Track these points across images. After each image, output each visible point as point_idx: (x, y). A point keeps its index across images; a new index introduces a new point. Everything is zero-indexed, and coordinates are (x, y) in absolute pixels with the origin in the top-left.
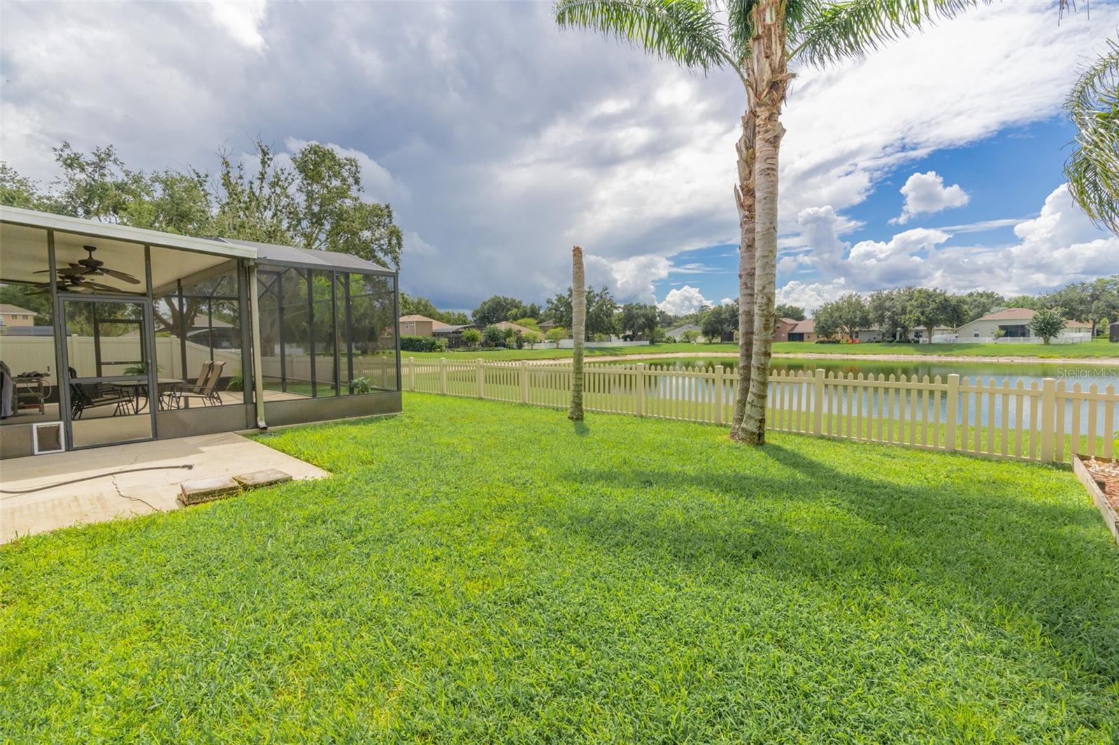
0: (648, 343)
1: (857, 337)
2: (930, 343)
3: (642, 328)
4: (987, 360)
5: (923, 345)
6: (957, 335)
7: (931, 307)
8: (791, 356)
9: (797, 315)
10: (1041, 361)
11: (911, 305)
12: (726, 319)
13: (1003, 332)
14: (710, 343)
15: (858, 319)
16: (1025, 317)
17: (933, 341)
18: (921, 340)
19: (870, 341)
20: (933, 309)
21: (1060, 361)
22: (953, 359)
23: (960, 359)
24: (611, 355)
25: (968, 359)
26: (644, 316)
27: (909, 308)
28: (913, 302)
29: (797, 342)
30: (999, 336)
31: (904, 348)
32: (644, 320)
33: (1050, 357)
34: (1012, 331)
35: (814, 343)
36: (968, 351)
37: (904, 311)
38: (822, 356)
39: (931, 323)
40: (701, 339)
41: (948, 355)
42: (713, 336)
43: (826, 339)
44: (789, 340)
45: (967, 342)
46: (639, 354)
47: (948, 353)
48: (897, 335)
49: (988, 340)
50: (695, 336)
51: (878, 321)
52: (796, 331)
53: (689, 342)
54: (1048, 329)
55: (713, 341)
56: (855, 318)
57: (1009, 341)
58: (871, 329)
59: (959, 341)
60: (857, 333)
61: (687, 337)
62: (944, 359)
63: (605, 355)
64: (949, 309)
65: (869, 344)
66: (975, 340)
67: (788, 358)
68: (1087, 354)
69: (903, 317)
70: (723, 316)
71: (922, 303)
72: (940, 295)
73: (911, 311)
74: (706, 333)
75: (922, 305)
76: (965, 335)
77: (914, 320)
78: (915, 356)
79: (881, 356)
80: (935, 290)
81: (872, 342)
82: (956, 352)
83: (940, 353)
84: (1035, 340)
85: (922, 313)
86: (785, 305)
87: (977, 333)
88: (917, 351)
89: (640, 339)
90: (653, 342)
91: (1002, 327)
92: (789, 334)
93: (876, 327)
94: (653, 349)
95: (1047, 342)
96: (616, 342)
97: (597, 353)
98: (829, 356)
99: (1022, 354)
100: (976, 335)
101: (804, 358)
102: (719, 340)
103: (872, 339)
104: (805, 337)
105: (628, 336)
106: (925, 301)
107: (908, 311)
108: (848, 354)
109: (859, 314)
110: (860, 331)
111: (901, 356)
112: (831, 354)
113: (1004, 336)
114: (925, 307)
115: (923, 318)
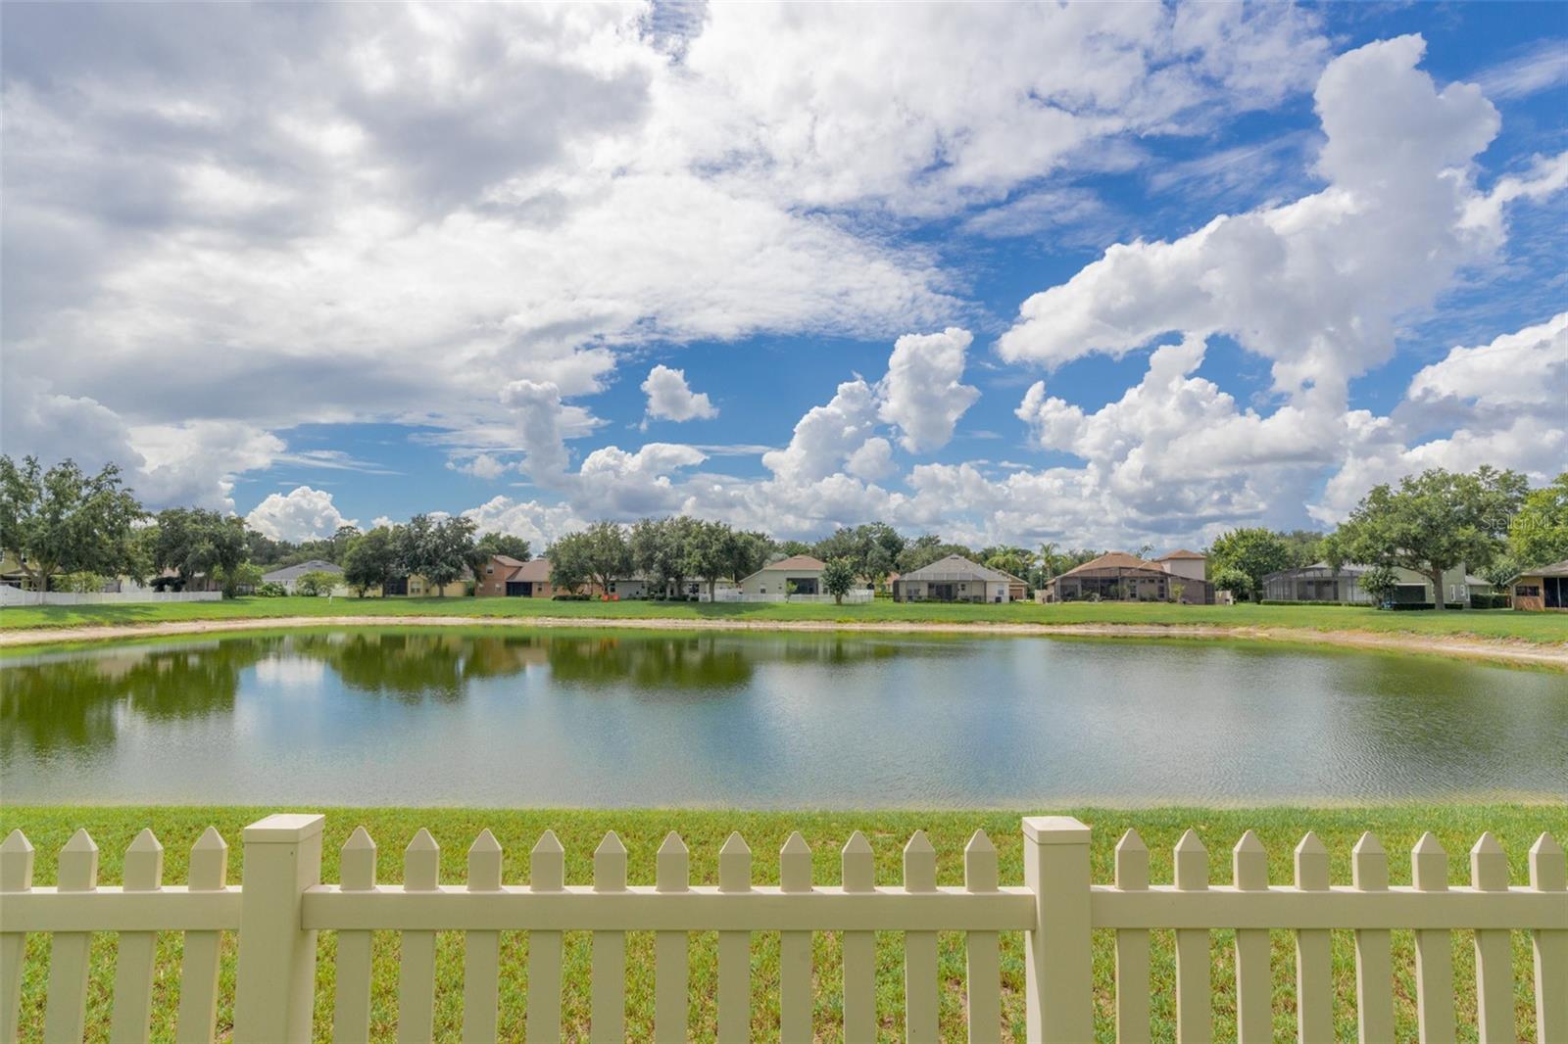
0: (219, 595)
1: (613, 590)
2: (713, 602)
3: (205, 564)
4: (783, 626)
5: (705, 604)
6: (741, 590)
7: (714, 548)
8: (514, 622)
9: (517, 550)
10: (839, 627)
11: (690, 544)
12: (395, 553)
13: (795, 587)
14: (361, 597)
15: (616, 563)
16: (815, 569)
17: (717, 599)
18: (701, 596)
19: (632, 598)
20: (717, 551)
21: (857, 627)
22: (743, 625)
23: (753, 625)
24: (116, 624)
25: (762, 625)
26: (212, 537)
27: (687, 549)
28: (690, 539)
29: (522, 599)
30: (790, 593)
31: (681, 609)
32: (211, 546)
33: (846, 622)
34: (805, 586)
35: (550, 600)
36: (759, 613)
37: (680, 553)
38: (566, 622)
39: (711, 573)
40: (342, 590)
41: (737, 620)
42: (368, 584)
43: (568, 593)
44: (508, 594)
45: (756, 601)
46: (195, 620)
47: (737, 616)
48: (670, 591)
49: (778, 598)
50: (330, 584)
51: (644, 567)
52: (521, 577)
53: (315, 595)
54: (839, 584)
55: (366, 594)
56: (613, 559)
57: (800, 600)
58: (633, 579)
59: (744, 599)
60: (614, 584)
61: (312, 584)
62: (734, 625)
63: (97, 624)
64: (735, 552)
65: (629, 603)
66: (763, 599)
67: (509, 626)
68: (882, 617)
69: (679, 561)
70: (390, 547)
71: (703, 542)
72: (724, 531)
73: (690, 554)
74: (352, 578)
75: (703, 546)
76: (748, 591)
77: (695, 566)
78: (697, 621)
79: (653, 621)
80: (717, 524)
81: (635, 599)
82: (747, 615)
83: (727, 616)
84: (824, 599)
85: (705, 556)
86: (498, 534)
87: (763, 587)
88: (699, 613)
89: (200, 586)
90: (230, 594)
91: (794, 581)
92: (508, 583)
93: (639, 575)
94: (232, 609)
95: (839, 599)
96: (131, 593)
97: (74, 618)
98: (576, 622)
99: (820, 617)
100: (763, 591)
101: (536, 627)
102: (379, 591)
103: (634, 593)
104: (535, 589)
105: (169, 581)
106: (706, 538)
107: (685, 552)
108: (605, 618)
109: (617, 555)
110: (618, 581)
111: (680, 621)
112: (579, 618)
113: (796, 592)
114: (707, 547)
115: (704, 564)
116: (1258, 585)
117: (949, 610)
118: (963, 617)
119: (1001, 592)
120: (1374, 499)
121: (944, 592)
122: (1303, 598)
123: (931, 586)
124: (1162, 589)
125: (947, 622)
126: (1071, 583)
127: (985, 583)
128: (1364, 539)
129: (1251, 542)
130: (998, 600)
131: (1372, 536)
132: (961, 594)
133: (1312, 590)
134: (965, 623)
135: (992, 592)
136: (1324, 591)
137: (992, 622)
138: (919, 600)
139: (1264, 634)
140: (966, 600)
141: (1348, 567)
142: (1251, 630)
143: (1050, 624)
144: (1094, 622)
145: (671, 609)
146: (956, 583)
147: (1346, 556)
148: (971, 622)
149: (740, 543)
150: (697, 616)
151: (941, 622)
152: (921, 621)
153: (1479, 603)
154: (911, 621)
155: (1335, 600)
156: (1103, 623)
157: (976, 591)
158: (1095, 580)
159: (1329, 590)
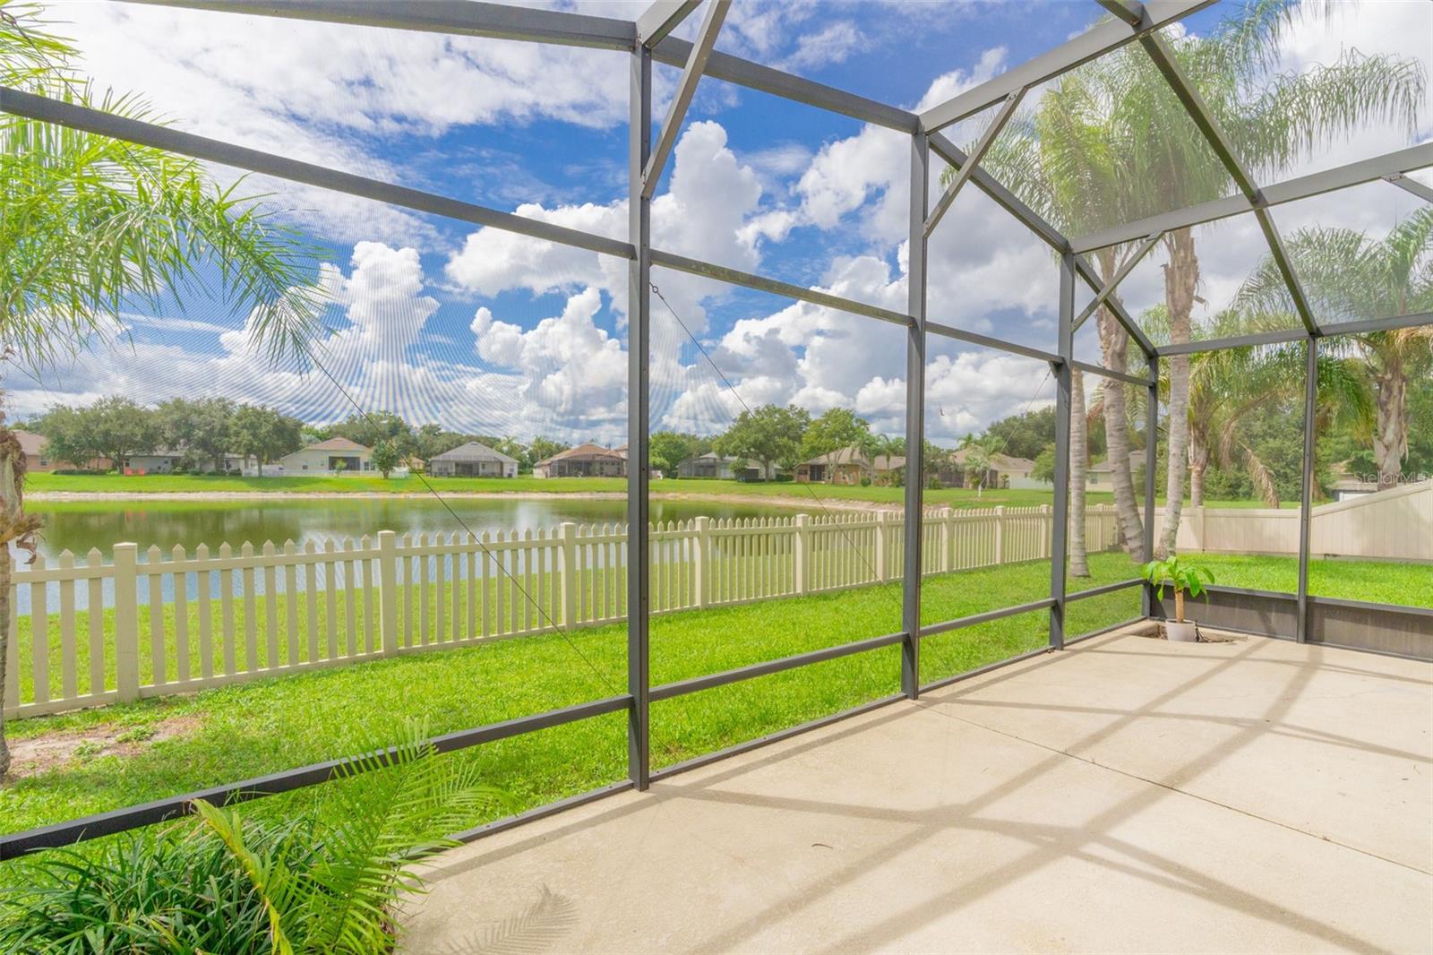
1: (127, 465)
2: (260, 477)
5: (253, 478)
6: (281, 466)
7: (263, 428)
11: (234, 424)
13: (345, 465)
15: (139, 438)
16: (356, 450)
17: (264, 474)
18: (242, 471)
19: (151, 472)
20: (268, 432)
22: (299, 496)
23: (312, 496)
27: (233, 428)
28: (235, 419)
30: (340, 469)
31: (230, 483)
33: (399, 492)
36: (314, 486)
37: (224, 432)
38: (89, 496)
41: (294, 492)
43: (74, 467)
45: (299, 476)
47: (293, 489)
49: (326, 474)
54: (385, 463)
56: (134, 436)
57: (348, 475)
58: (155, 454)
59: (285, 473)
60: (128, 459)
62: (291, 496)
65: (153, 477)
66: (307, 474)
71: (250, 422)
72: (273, 414)
73: (237, 434)
75: (253, 427)
76: (290, 466)
77: (245, 444)
79: (201, 493)
80: (264, 408)
81: (157, 473)
82: (304, 488)
83: (284, 489)
84: (370, 475)
85: (255, 436)
87: (305, 464)
88: (252, 486)
93: (162, 451)
95: (386, 476)
98: (102, 496)
100: (305, 467)
103: (155, 467)
106: (254, 420)
107: (232, 432)
108: (140, 492)
109: (139, 432)
110: (135, 456)
111: (233, 493)
112: (106, 492)
113: (346, 468)
114: (257, 428)
115: (256, 443)
116: (673, 468)
117: (481, 483)
118: (495, 488)
119: (512, 470)
120: (741, 419)
121: (468, 469)
122: (698, 476)
123: (457, 465)
124: (619, 469)
125: (483, 492)
126: (563, 464)
127: (502, 464)
128: (737, 442)
129: (667, 440)
130: (510, 476)
131: (741, 441)
132: (481, 470)
133: (701, 471)
134: (497, 492)
135: (506, 471)
136: (708, 471)
137: (516, 492)
138: (449, 475)
139: (685, 497)
140: (486, 476)
141: (727, 458)
142: (677, 494)
143: (556, 492)
144: (585, 491)
145: (218, 483)
146: (477, 464)
147: (727, 451)
148: (501, 492)
149: (290, 424)
150: (250, 488)
151: (478, 492)
152: (462, 491)
153: (780, 479)
154: (455, 492)
155: (713, 476)
156: (591, 492)
157: (496, 470)
158: (580, 463)
159: (710, 470)
